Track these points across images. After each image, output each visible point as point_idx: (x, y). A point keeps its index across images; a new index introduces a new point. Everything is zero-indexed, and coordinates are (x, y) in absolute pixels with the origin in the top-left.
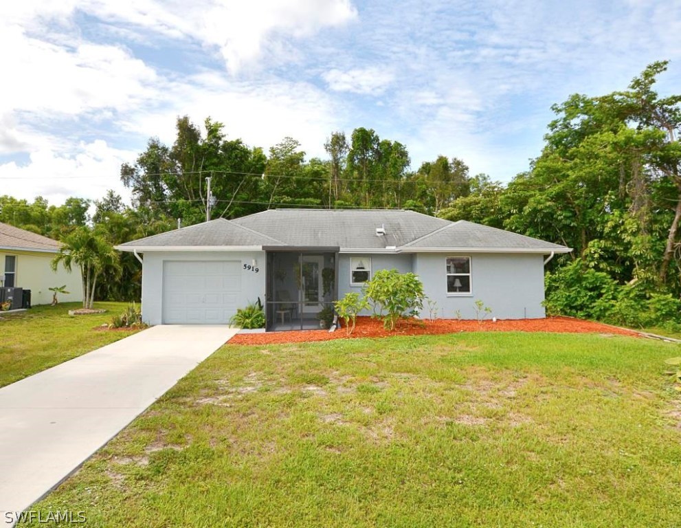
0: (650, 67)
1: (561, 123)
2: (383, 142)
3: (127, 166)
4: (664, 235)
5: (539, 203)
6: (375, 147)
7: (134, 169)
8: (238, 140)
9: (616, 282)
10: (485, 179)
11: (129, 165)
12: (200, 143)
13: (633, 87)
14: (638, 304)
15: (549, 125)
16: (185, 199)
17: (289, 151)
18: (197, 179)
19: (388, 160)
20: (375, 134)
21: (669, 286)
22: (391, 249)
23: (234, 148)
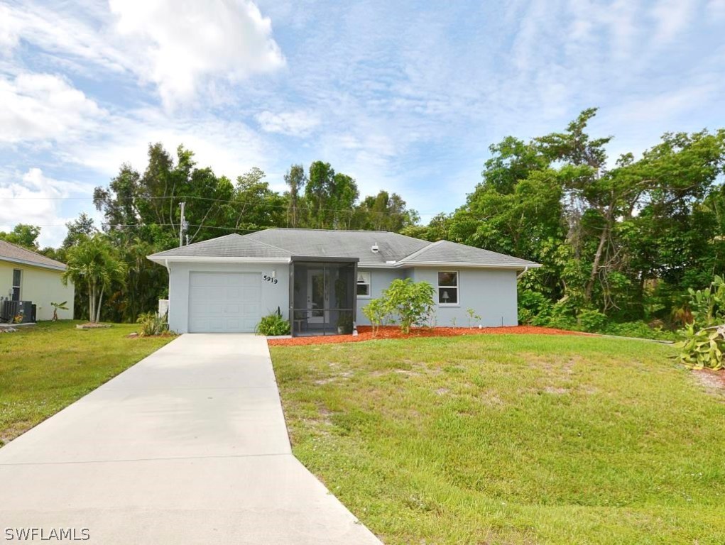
0: (583, 113)
1: (495, 162)
2: (337, 175)
3: (100, 190)
4: (591, 258)
5: (486, 230)
6: (331, 179)
7: (106, 194)
8: (208, 168)
9: (549, 300)
10: (414, 214)
11: (102, 189)
12: (170, 170)
13: (569, 130)
14: (568, 319)
15: (486, 164)
16: (156, 223)
17: (255, 181)
18: (169, 204)
19: (342, 193)
20: (331, 168)
21: (594, 303)
22: (391, 263)
23: (202, 176)
